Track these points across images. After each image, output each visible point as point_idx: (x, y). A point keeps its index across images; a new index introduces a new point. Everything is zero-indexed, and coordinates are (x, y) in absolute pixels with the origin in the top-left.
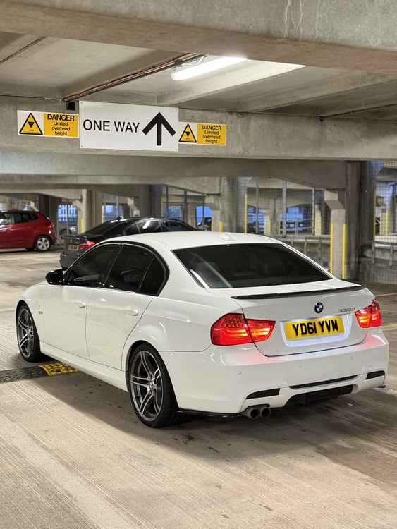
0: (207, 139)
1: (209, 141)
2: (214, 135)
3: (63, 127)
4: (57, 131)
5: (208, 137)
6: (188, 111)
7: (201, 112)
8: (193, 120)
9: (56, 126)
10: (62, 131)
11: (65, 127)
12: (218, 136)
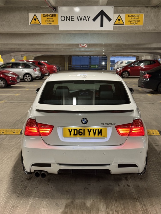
0: (131, 22)
1: (132, 23)
2: (135, 20)
3: (50, 20)
4: (48, 22)
5: (132, 21)
6: (119, 8)
7: (127, 8)
8: (122, 12)
9: (47, 20)
10: (50, 22)
11: (52, 20)
12: (138, 20)
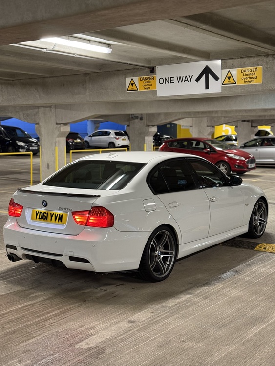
0: (245, 80)
1: (247, 82)
2: (251, 76)
3: (148, 84)
4: (145, 87)
5: (246, 78)
6: (229, 60)
7: (239, 60)
8: (233, 67)
9: (144, 84)
10: (148, 87)
12: (255, 76)
